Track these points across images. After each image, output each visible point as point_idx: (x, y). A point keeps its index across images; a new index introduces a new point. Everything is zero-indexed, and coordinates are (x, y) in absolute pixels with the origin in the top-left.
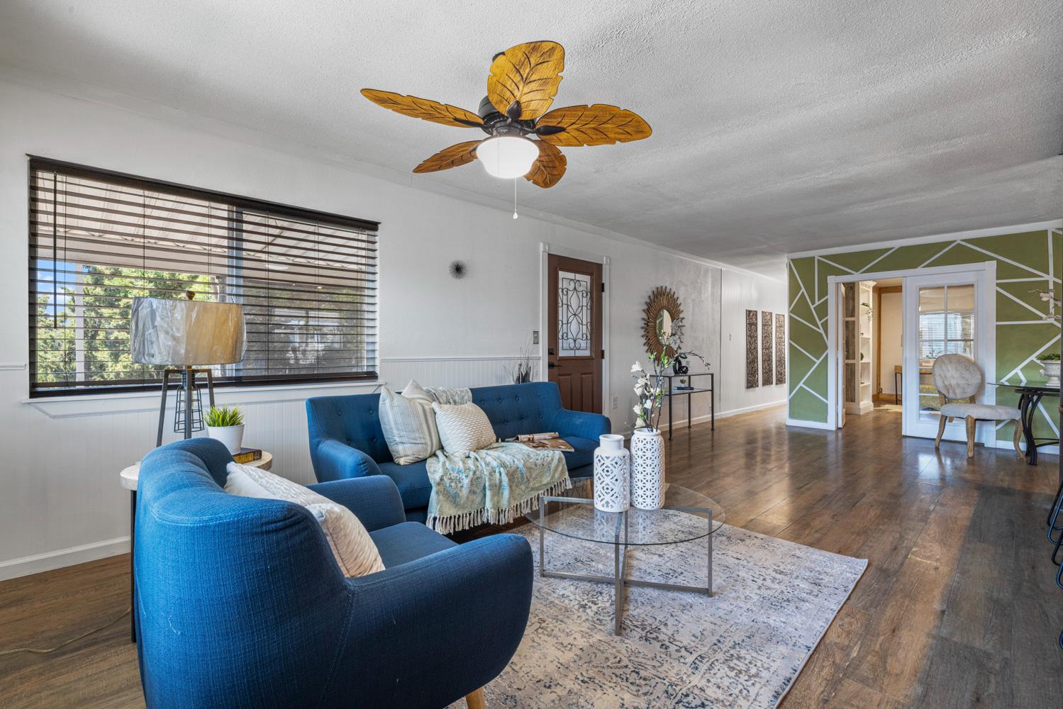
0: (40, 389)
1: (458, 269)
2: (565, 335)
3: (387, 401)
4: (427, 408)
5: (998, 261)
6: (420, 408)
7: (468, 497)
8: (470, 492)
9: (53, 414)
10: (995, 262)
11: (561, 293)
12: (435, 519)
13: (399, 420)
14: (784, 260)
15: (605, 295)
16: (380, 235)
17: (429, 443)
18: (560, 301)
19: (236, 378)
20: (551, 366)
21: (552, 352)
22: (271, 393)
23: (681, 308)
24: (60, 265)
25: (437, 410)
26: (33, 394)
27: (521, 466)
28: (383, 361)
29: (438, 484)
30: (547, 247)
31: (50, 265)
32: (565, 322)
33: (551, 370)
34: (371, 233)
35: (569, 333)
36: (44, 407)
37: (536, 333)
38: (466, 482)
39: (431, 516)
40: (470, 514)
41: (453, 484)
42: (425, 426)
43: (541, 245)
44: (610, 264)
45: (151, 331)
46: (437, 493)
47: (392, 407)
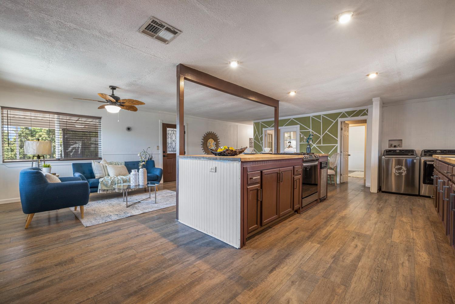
0: (5, 161)
1: (129, 129)
2: (170, 147)
3: (93, 164)
4: (104, 165)
5: (300, 125)
6: (102, 166)
7: (110, 185)
8: (111, 184)
9: (8, 167)
10: (299, 125)
11: (168, 135)
12: (100, 189)
13: (96, 168)
14: (252, 122)
15: (186, 135)
16: (102, 120)
17: (104, 174)
18: (168, 137)
19: (58, 159)
20: (164, 156)
21: (164, 151)
22: (68, 163)
23: (218, 138)
24: (9, 126)
25: (107, 166)
26: (3, 162)
27: (128, 179)
28: (103, 154)
29: (101, 182)
30: (162, 121)
31: (7, 126)
32: (170, 143)
33: (164, 157)
34: (100, 120)
35: (171, 146)
36: (6, 165)
37: (158, 146)
38: (110, 182)
39: (99, 189)
40: (111, 190)
41: (106, 182)
42: (103, 170)
43: (160, 121)
44: (187, 125)
45: (28, 148)
46: (101, 184)
47: (94, 165)
